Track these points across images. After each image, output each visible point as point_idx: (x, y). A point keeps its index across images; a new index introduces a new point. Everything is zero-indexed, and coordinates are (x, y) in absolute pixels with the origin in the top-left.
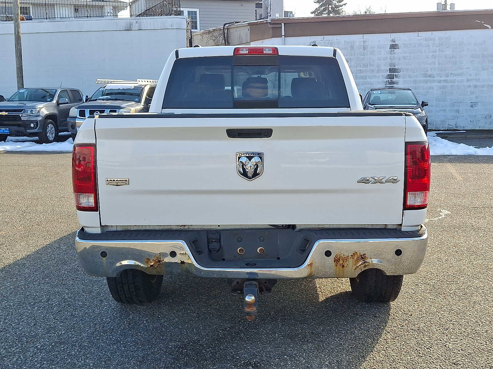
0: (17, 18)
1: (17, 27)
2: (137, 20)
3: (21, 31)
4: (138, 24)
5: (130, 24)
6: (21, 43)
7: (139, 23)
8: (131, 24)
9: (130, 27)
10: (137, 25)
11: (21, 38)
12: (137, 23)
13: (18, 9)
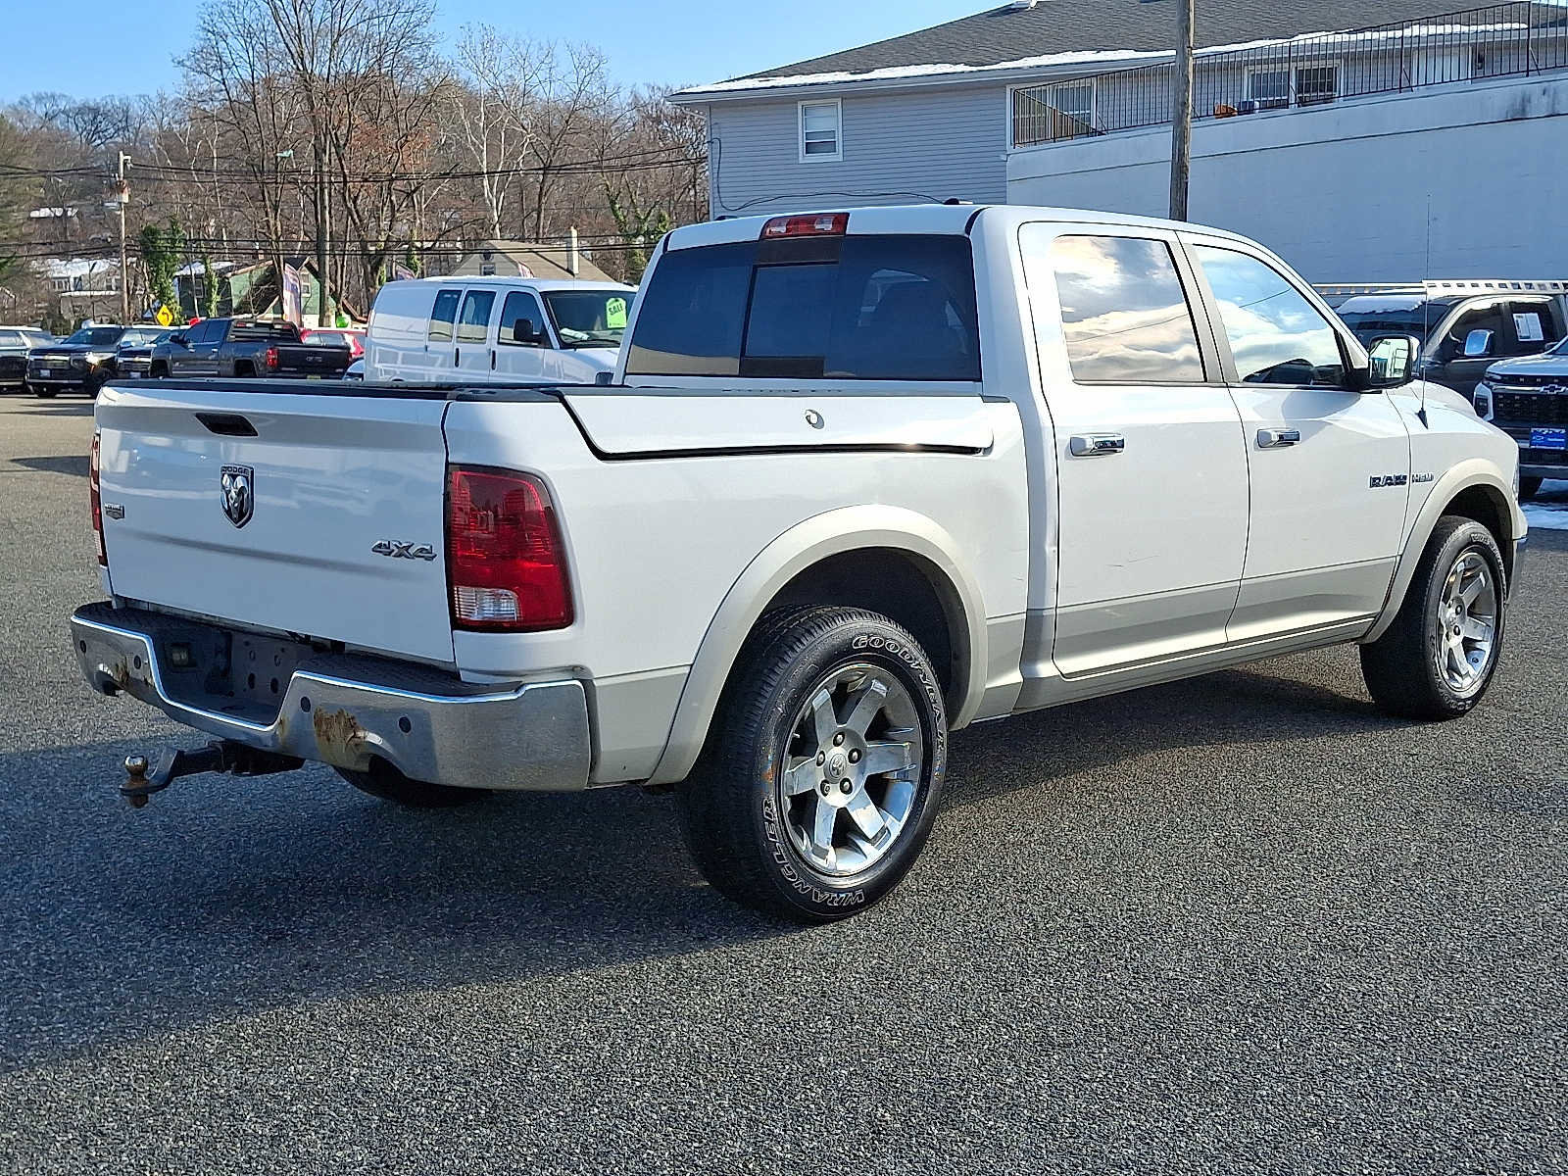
0: (1183, 111)
1: (1180, 139)
2: (1546, 84)
3: (1192, 150)
4: (1549, 96)
5: (1523, 101)
6: (1187, 183)
7: (1551, 93)
8: (1526, 100)
9: (1524, 110)
10: (1545, 100)
11: (1187, 170)
12: (1547, 93)
13: (1188, 86)
